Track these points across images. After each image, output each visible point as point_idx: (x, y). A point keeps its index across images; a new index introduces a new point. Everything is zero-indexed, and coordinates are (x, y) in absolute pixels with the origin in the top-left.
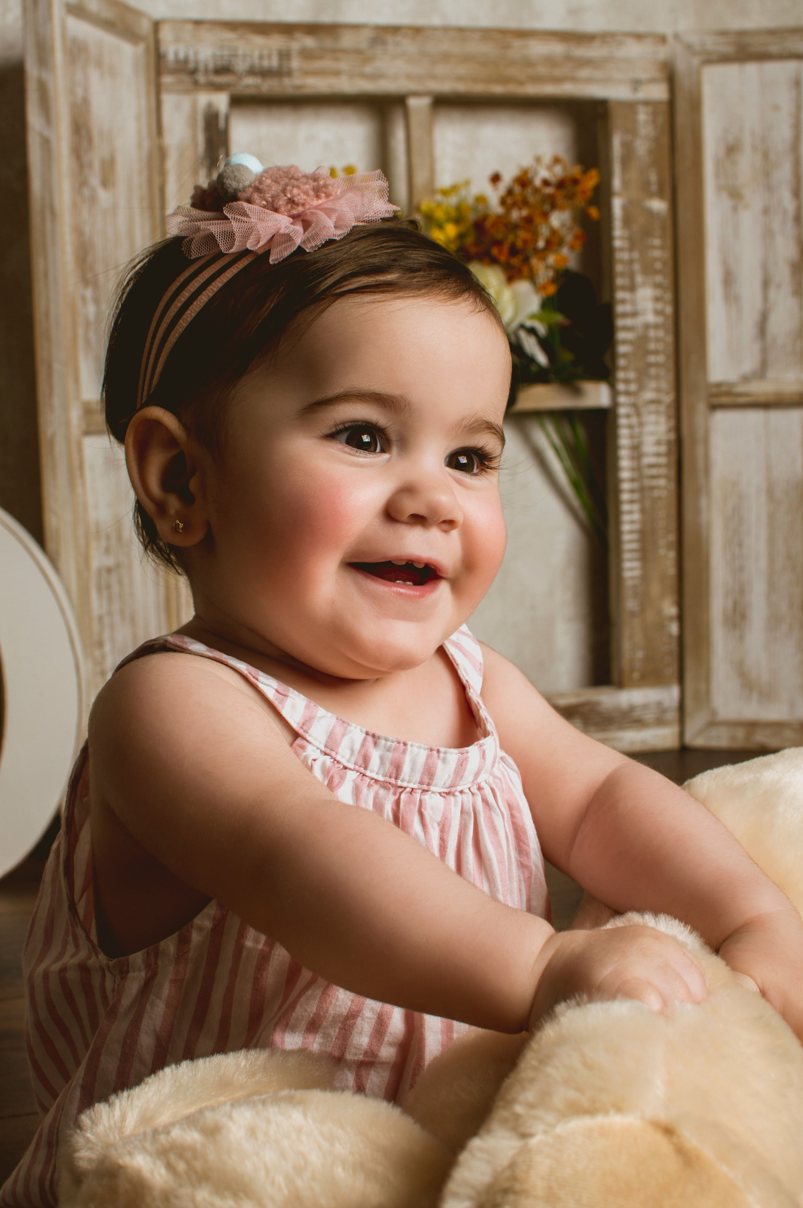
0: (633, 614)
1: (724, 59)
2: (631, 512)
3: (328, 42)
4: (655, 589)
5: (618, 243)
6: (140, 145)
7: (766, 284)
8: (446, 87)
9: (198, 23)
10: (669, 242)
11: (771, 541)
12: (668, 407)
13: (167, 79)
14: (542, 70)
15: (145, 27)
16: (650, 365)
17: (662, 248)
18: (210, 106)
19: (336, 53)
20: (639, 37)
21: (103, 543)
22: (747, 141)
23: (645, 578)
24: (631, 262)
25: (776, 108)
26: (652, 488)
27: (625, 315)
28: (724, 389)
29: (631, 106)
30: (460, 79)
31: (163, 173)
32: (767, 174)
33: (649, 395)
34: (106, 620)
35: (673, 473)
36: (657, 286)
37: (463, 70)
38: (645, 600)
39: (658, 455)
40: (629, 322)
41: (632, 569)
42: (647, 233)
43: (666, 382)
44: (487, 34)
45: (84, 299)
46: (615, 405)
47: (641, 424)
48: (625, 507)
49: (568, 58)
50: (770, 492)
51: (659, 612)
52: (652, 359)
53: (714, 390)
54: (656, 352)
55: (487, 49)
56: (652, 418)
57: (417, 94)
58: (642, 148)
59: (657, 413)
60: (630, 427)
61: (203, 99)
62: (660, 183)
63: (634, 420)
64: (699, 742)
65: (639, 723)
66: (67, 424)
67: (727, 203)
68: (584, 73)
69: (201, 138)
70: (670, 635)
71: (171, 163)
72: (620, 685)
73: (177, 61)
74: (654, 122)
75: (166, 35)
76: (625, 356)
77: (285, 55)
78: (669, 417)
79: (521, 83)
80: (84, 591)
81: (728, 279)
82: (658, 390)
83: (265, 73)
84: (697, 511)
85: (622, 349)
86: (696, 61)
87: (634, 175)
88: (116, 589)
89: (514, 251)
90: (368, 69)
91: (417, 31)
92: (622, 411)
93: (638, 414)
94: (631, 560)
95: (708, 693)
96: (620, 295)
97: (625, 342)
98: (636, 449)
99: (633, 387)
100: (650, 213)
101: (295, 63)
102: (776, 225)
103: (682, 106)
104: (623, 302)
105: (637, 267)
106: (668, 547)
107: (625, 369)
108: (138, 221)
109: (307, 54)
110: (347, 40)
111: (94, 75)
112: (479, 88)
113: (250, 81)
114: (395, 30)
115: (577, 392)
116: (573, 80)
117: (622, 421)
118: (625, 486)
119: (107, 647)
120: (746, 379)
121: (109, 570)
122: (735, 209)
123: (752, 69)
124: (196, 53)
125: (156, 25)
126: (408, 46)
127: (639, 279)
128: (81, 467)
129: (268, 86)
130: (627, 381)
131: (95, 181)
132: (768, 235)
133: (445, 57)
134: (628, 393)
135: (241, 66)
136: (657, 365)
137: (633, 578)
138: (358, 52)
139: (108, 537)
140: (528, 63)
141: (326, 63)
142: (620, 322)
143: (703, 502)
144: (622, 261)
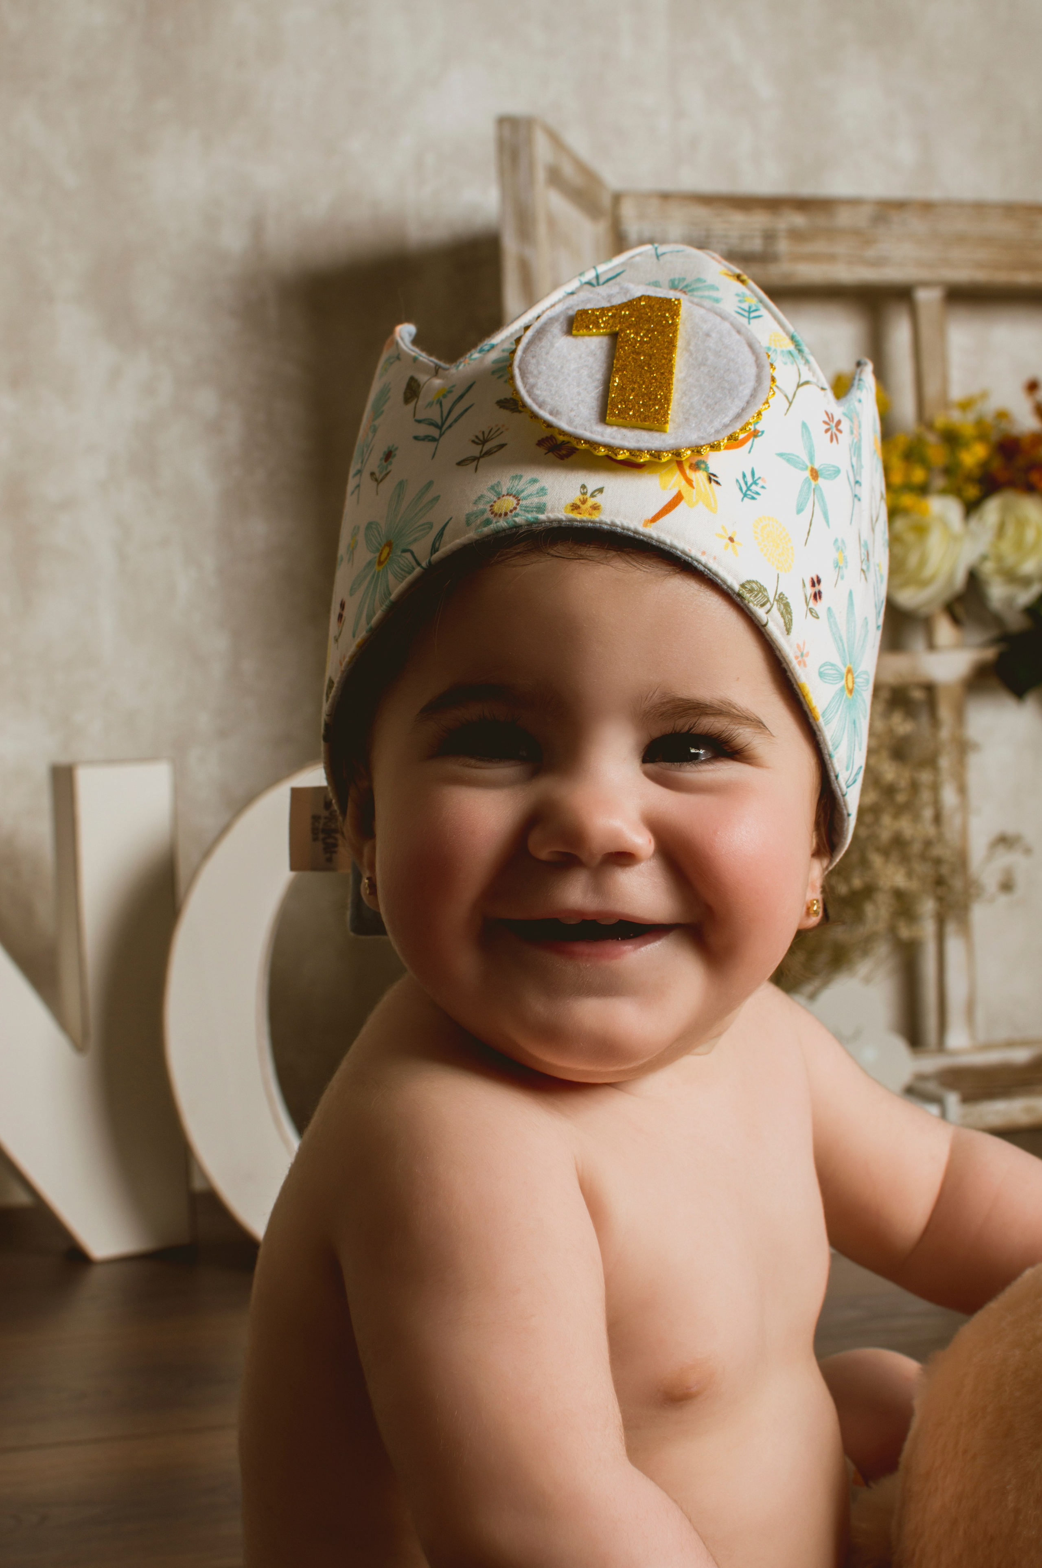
3: (821, 221)
8: (963, 275)
9: (666, 197)
15: (606, 201)
19: (831, 233)
30: (979, 265)
37: (982, 254)
44: (1010, 209)
55: (1009, 229)
57: (926, 284)
75: (628, 210)
77: (769, 236)
90: (871, 253)
91: (927, 207)
101: (783, 246)
109: (796, 235)
110: (844, 218)
112: (1001, 277)
114: (901, 205)
124: (664, 232)
125: (617, 198)
126: (917, 224)
133: (961, 239)
138: (856, 232)
141: (819, 246)
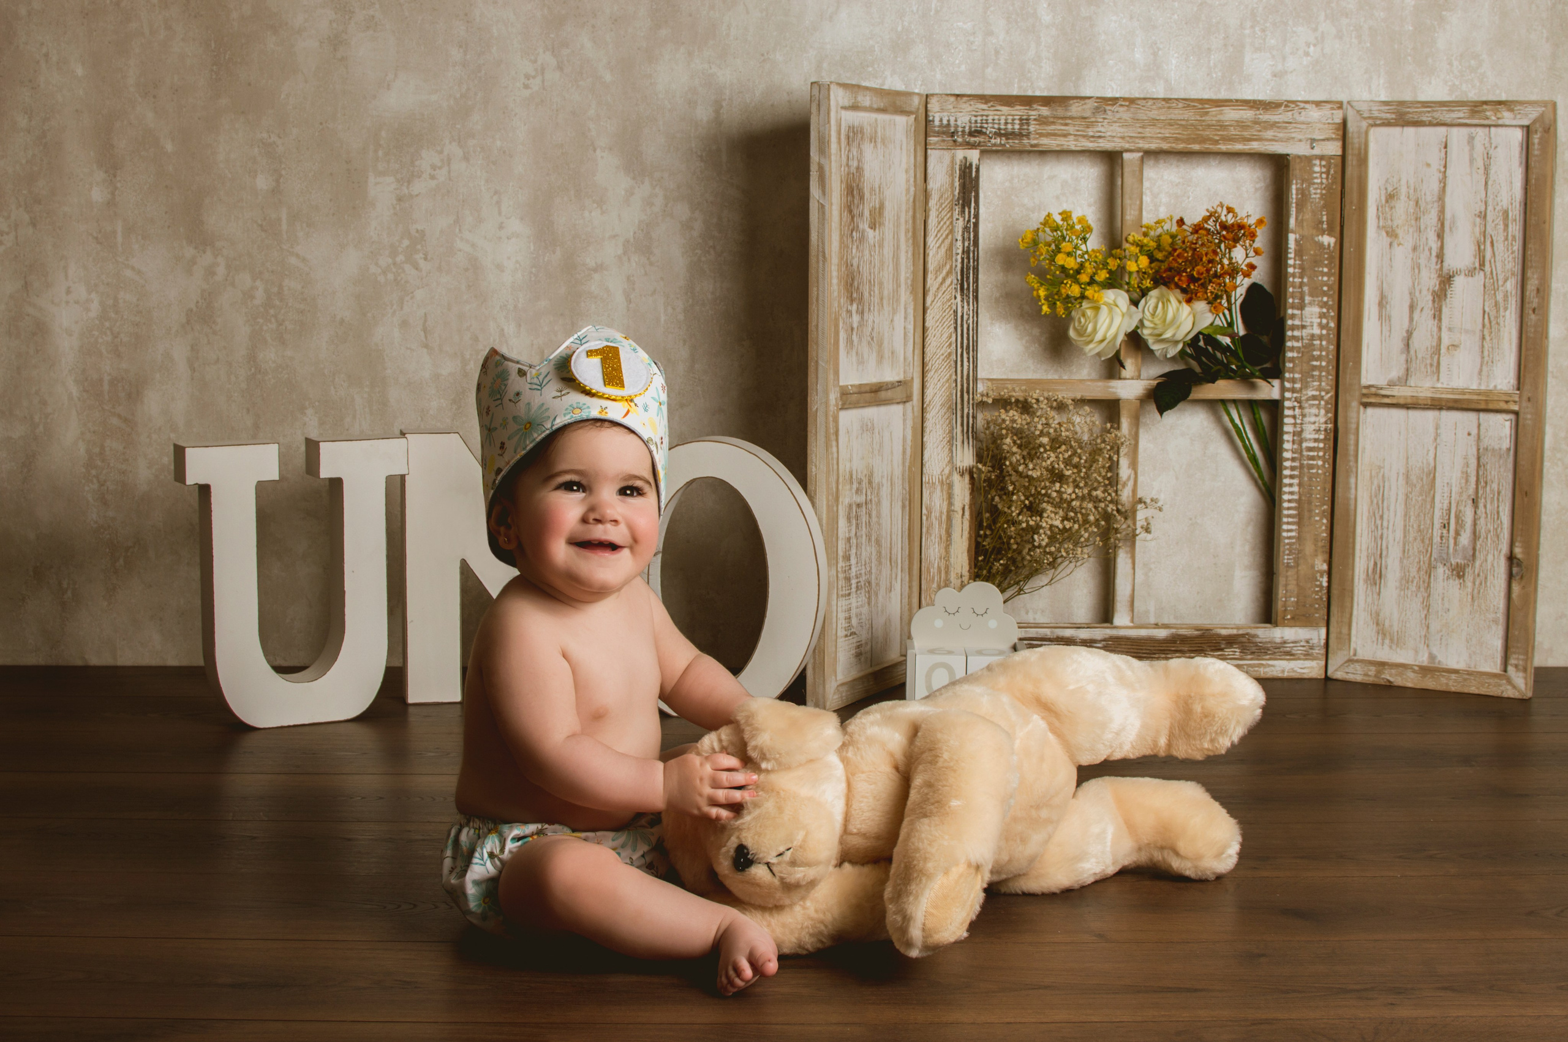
0: (1288, 566)
1: (1387, 124)
2: (1291, 485)
3: (1060, 112)
4: (1309, 548)
5: (1290, 270)
6: (908, 190)
7: (1412, 308)
8: (1153, 144)
9: (959, 96)
10: (1336, 270)
11: (1406, 515)
12: (1327, 403)
13: (932, 139)
14: (1233, 132)
15: (916, 101)
16: (1314, 368)
17: (1328, 274)
18: (965, 158)
19: (1065, 119)
20: (1318, 104)
21: (855, 486)
22: (1403, 190)
23: (1299, 538)
24: (1301, 285)
25: (1428, 165)
26: (1311, 467)
27: (1293, 328)
28: (1373, 390)
29: (1309, 160)
30: (1164, 139)
31: (926, 211)
32: (1417, 219)
33: (1311, 393)
34: (854, 541)
35: (1329, 456)
36: (1324, 305)
37: (1167, 133)
38: (1299, 555)
39: (1316, 440)
40: (1296, 333)
41: (1289, 531)
42: (1317, 262)
43: (1327, 383)
44: (1189, 103)
45: (849, 312)
46: (1283, 398)
47: (1303, 416)
48: (1286, 481)
49: (1256, 122)
50: (1407, 477)
51: (1313, 567)
52: (1315, 363)
53: (1364, 391)
54: (1319, 358)
55: (1189, 115)
56: (1314, 411)
57: (1129, 150)
58: (1315, 194)
59: (1318, 407)
60: (1294, 417)
61: (960, 154)
62: (1330, 223)
63: (1297, 412)
64: (1339, 675)
65: (1290, 655)
66: (827, 403)
67: (1386, 240)
68: (1269, 134)
69: (957, 184)
70: (1321, 586)
71: (932, 203)
72: (1276, 625)
73: (941, 126)
74: (1328, 173)
75: (934, 105)
76: (1292, 360)
77: (1025, 121)
78: (1327, 412)
79: (1216, 142)
80: (834, 520)
81: (1382, 303)
82: (1320, 389)
83: (1008, 135)
84: (1347, 488)
85: (1289, 354)
86: (1364, 124)
87: (1308, 216)
88: (864, 519)
89: (1192, 279)
91: (1132, 101)
92: (1287, 404)
93: (1301, 407)
94: (1288, 523)
95: (1349, 635)
96: (1290, 311)
97: (1292, 349)
98: (1298, 434)
99: (1298, 386)
100: (1321, 245)
101: (1033, 127)
102: (1423, 261)
103: (1351, 160)
104: (1293, 317)
105: (1306, 289)
106: (1323, 516)
107: (1292, 371)
108: (903, 247)
109: (1042, 121)
110: (1075, 109)
111: (868, 148)
112: (1180, 146)
113: (998, 141)
114: (1114, 100)
115: (1253, 387)
116: (1260, 139)
117: (1287, 412)
118: (1287, 464)
119: (853, 561)
120: (1391, 384)
121: (859, 506)
122: (1391, 245)
123: (1410, 131)
124: (956, 121)
125: (926, 100)
126: (1124, 113)
127: (1307, 299)
128: (837, 433)
129: (1010, 144)
130: (1293, 381)
131: (864, 225)
132: (1416, 267)
133: (1154, 122)
134: (1293, 390)
135: (990, 129)
136: (1319, 368)
137: (1289, 538)
138: (1083, 118)
139: (860, 483)
140: (1222, 126)
141: (1057, 127)
142: (1289, 333)
143: (1352, 480)
144: (1293, 285)
